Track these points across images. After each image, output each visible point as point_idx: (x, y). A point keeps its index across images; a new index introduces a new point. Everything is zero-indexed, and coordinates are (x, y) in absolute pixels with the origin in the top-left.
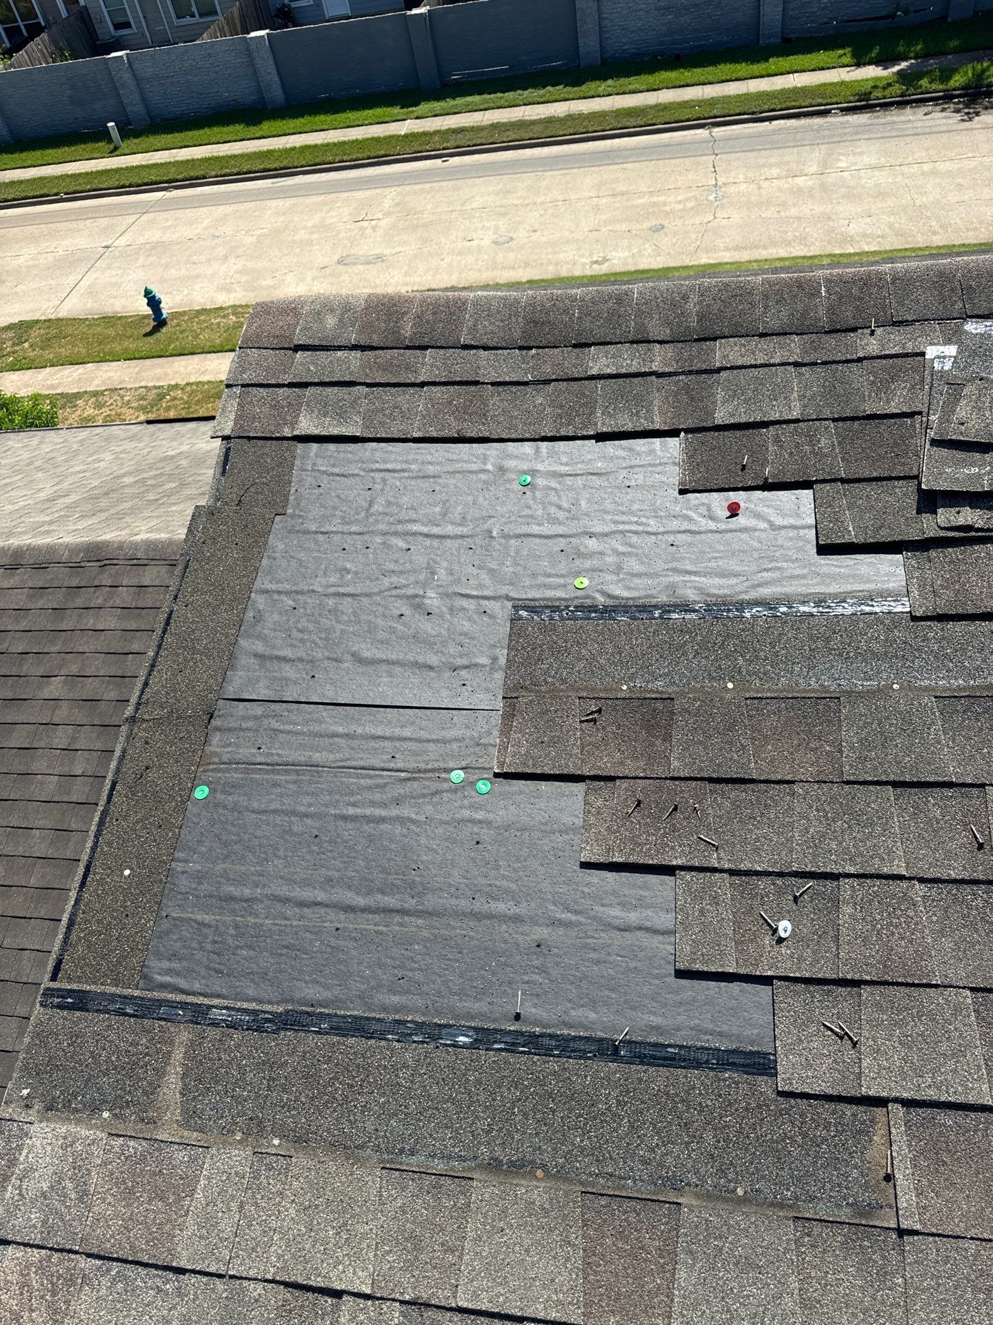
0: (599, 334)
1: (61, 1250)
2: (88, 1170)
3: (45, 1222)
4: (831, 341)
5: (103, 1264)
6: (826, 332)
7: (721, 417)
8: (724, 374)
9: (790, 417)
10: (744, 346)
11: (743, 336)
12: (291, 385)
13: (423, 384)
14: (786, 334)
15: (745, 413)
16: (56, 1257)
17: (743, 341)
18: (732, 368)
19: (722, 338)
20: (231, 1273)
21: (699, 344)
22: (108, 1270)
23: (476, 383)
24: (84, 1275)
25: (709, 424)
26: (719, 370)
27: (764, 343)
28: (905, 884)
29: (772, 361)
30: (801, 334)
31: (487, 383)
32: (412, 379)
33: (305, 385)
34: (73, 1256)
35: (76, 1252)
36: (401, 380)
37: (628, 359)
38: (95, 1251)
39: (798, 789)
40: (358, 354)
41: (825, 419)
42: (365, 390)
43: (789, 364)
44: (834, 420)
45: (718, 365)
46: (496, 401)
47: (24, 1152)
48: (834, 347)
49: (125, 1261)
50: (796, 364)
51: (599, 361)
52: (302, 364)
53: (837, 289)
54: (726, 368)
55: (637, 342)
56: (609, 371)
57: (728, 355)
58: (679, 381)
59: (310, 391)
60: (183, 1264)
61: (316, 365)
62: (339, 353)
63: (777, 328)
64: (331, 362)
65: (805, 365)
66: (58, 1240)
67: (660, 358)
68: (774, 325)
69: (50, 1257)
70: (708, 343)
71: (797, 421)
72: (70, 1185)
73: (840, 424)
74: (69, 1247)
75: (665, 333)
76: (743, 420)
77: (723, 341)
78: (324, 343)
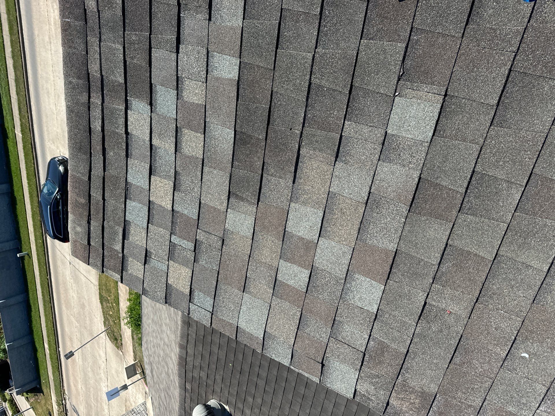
0: (85, 123)
1: (394, 386)
2: (370, 374)
3: (384, 390)
4: (90, 22)
5: (401, 374)
6: (86, 23)
7: (121, 80)
8: (104, 74)
9: (122, 50)
10: (92, 62)
11: (87, 61)
12: (103, 249)
13: (104, 199)
14: (87, 42)
15: (120, 69)
16: (395, 388)
17: (89, 62)
18: (101, 70)
19: (88, 71)
20: (412, 336)
21: (91, 81)
22: (403, 373)
23: (104, 178)
24: (403, 381)
25: (124, 85)
26: (102, 76)
27: (91, 53)
28: (317, 55)
29: (98, 52)
30: (87, 35)
31: (104, 174)
32: (101, 203)
33: (103, 244)
34: (396, 383)
35: (395, 382)
36: (102, 207)
37: (96, 113)
38: (396, 376)
39: (275, 90)
40: (92, 222)
41: (124, 35)
42: (105, 222)
43: (100, 44)
44: (124, 31)
45: (99, 76)
46: (111, 171)
47: (362, 392)
48: (92, 21)
49: (401, 368)
50: (100, 41)
51: (97, 125)
52: (95, 243)
53: (67, 13)
54: (101, 72)
55: (89, 107)
56: (100, 123)
57: (96, 70)
58: (106, 94)
59: (106, 243)
60: (406, 350)
61: (96, 238)
62: (92, 228)
63: (84, 46)
64: (95, 232)
65: (100, 37)
66: (391, 386)
67: (96, 100)
68: (82, 46)
69: (395, 390)
70: (90, 77)
71: (124, 48)
72: (374, 380)
73: (126, 28)
74: (393, 384)
75: (85, 95)
76: (123, 71)
77: (89, 71)
78: (87, 234)
